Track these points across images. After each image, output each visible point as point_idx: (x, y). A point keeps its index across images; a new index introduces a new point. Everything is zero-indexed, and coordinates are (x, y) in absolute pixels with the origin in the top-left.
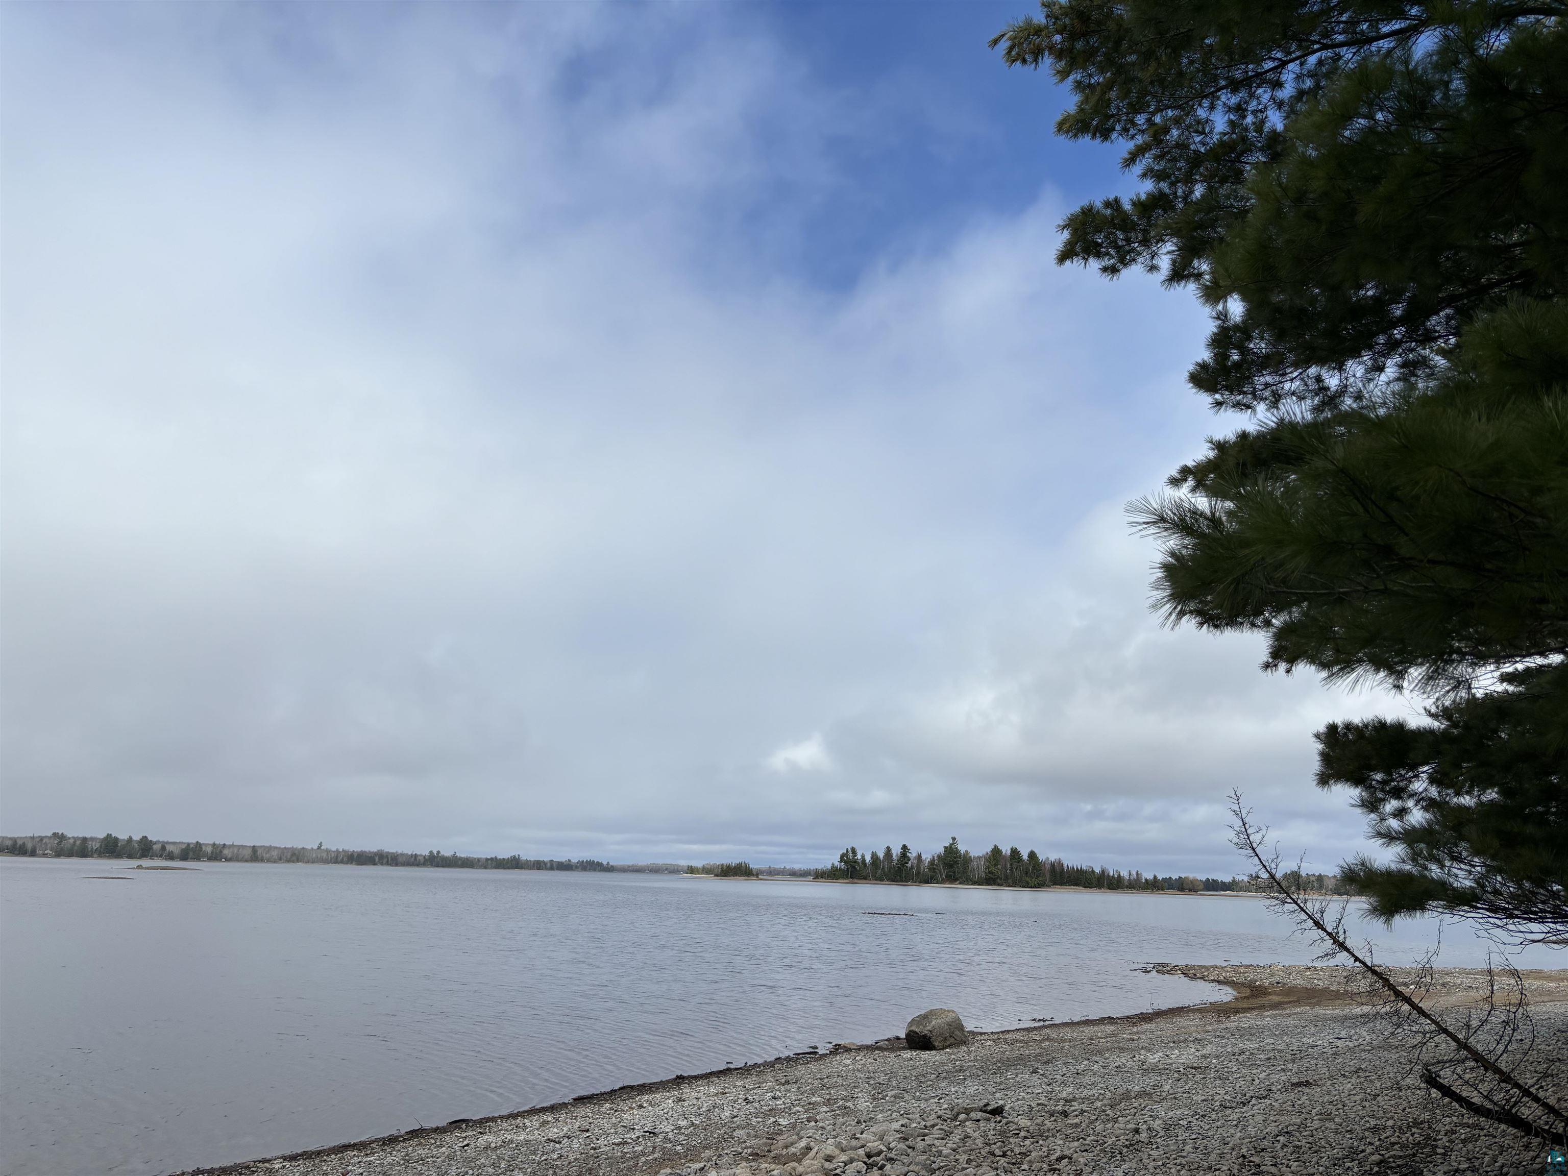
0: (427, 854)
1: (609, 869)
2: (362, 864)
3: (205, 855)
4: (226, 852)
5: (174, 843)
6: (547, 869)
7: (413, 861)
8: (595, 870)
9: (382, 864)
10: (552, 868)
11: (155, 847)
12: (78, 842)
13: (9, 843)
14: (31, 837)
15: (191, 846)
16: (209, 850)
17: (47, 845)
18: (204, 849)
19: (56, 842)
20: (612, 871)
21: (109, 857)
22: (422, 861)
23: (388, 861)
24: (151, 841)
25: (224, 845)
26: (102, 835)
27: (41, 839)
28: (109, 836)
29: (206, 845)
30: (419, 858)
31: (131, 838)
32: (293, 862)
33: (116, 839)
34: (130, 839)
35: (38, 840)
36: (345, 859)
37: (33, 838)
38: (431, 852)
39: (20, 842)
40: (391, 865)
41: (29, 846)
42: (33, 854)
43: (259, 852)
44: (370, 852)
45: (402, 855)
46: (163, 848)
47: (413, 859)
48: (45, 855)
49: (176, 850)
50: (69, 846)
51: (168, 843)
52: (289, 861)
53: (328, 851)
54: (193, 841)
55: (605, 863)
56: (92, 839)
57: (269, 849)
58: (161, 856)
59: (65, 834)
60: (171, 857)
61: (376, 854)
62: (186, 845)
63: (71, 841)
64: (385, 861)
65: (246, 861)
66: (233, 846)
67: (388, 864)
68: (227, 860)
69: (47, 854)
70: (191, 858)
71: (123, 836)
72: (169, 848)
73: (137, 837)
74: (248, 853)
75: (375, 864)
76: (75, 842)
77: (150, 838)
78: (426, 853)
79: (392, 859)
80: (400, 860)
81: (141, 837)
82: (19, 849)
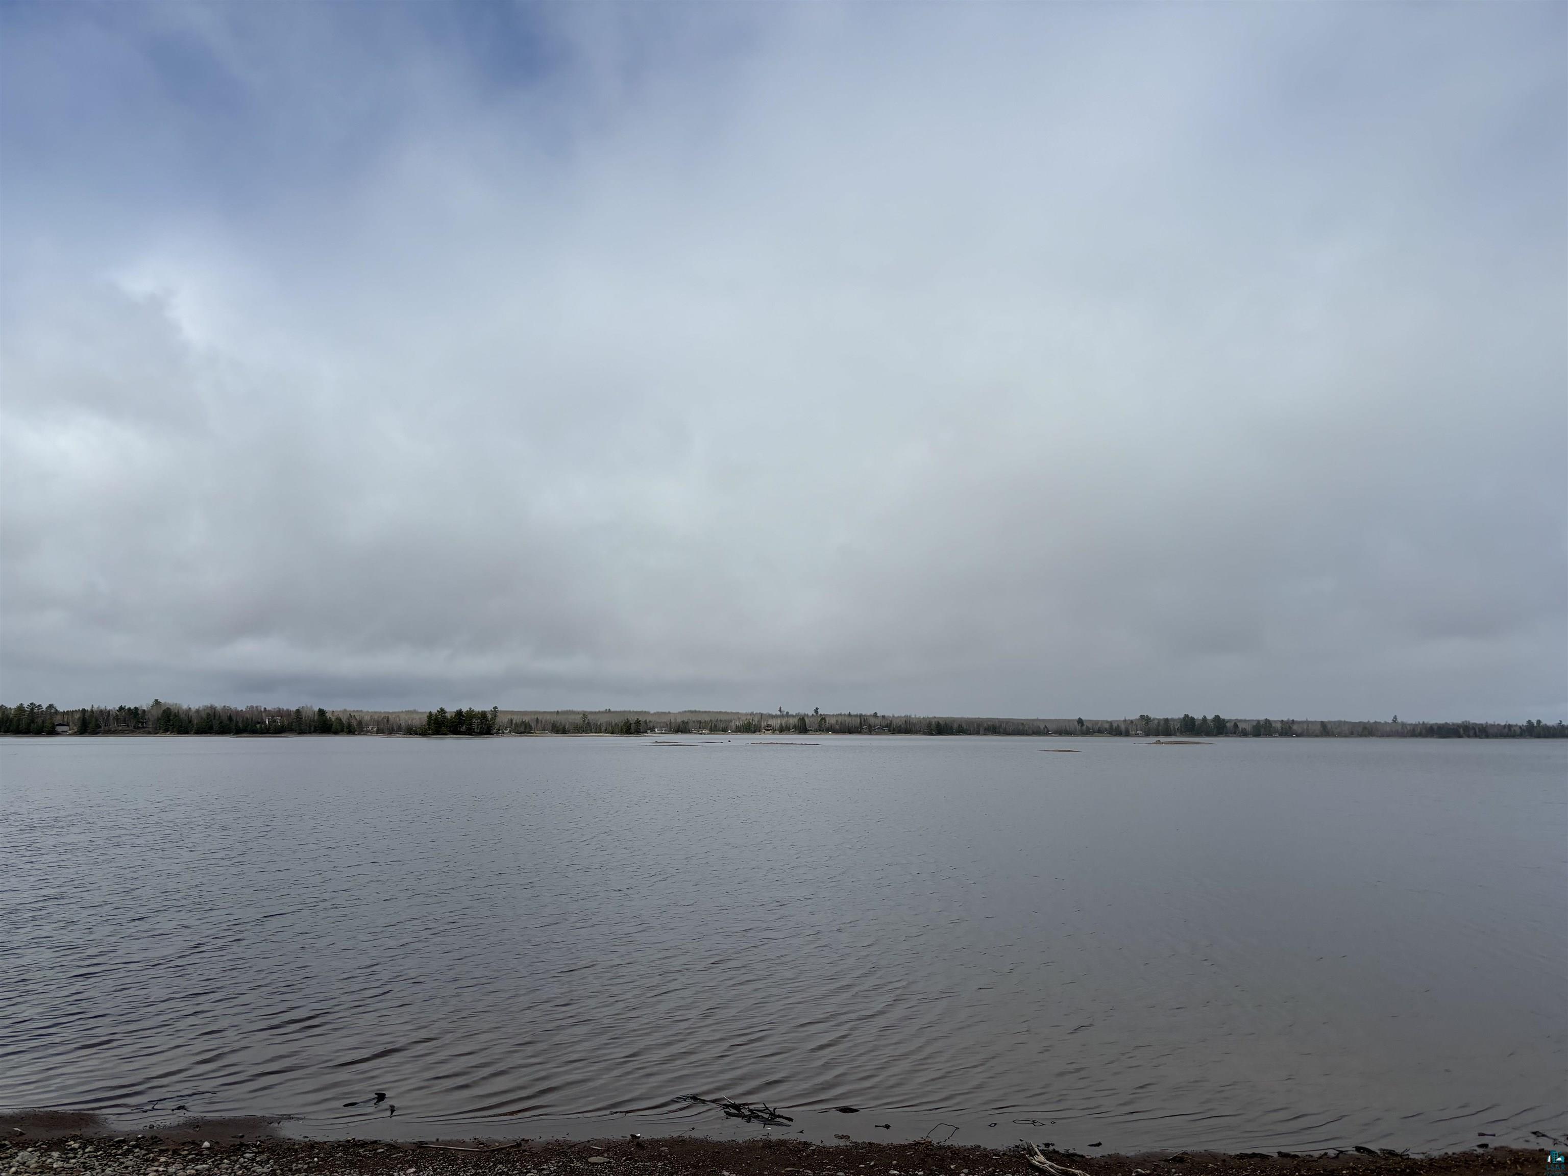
0: (1525, 724)
2: (1444, 737)
3: (1276, 731)
4: (1295, 727)
5: (1245, 721)
7: (1508, 732)
9: (1469, 736)
11: (1228, 724)
12: (1162, 723)
13: (1107, 726)
14: (1124, 721)
15: (1262, 723)
16: (1279, 726)
17: (1137, 726)
18: (1273, 726)
19: (1144, 723)
22: (1518, 731)
23: (1475, 733)
24: (1224, 720)
25: (1293, 720)
26: (1182, 716)
27: (1132, 722)
28: (1187, 716)
29: (1275, 722)
30: (1515, 728)
31: (1205, 717)
32: (1366, 736)
33: (1193, 719)
35: (1129, 722)
36: (1424, 731)
37: (1125, 721)
38: (1529, 722)
39: (1115, 725)
40: (1480, 737)
41: (1123, 727)
42: (1127, 734)
44: (1453, 724)
45: (1493, 726)
46: (1236, 725)
47: (1506, 730)
48: (1137, 735)
50: (1155, 726)
52: (1361, 735)
53: (1403, 725)
54: (1262, 718)
56: (1173, 720)
57: (1340, 723)
58: (1235, 733)
59: (1150, 716)
60: (1244, 734)
61: (1459, 726)
62: (1256, 722)
63: (1156, 722)
64: (1472, 733)
65: (1317, 736)
67: (1476, 736)
68: (1298, 735)
69: (1138, 734)
70: (1263, 735)
71: (1197, 715)
72: (1241, 726)
73: (1210, 717)
74: (1318, 728)
75: (1460, 736)
76: (1159, 723)
77: (1222, 717)
78: (1523, 722)
79: (1480, 730)
81: (1213, 716)
82: (1115, 730)
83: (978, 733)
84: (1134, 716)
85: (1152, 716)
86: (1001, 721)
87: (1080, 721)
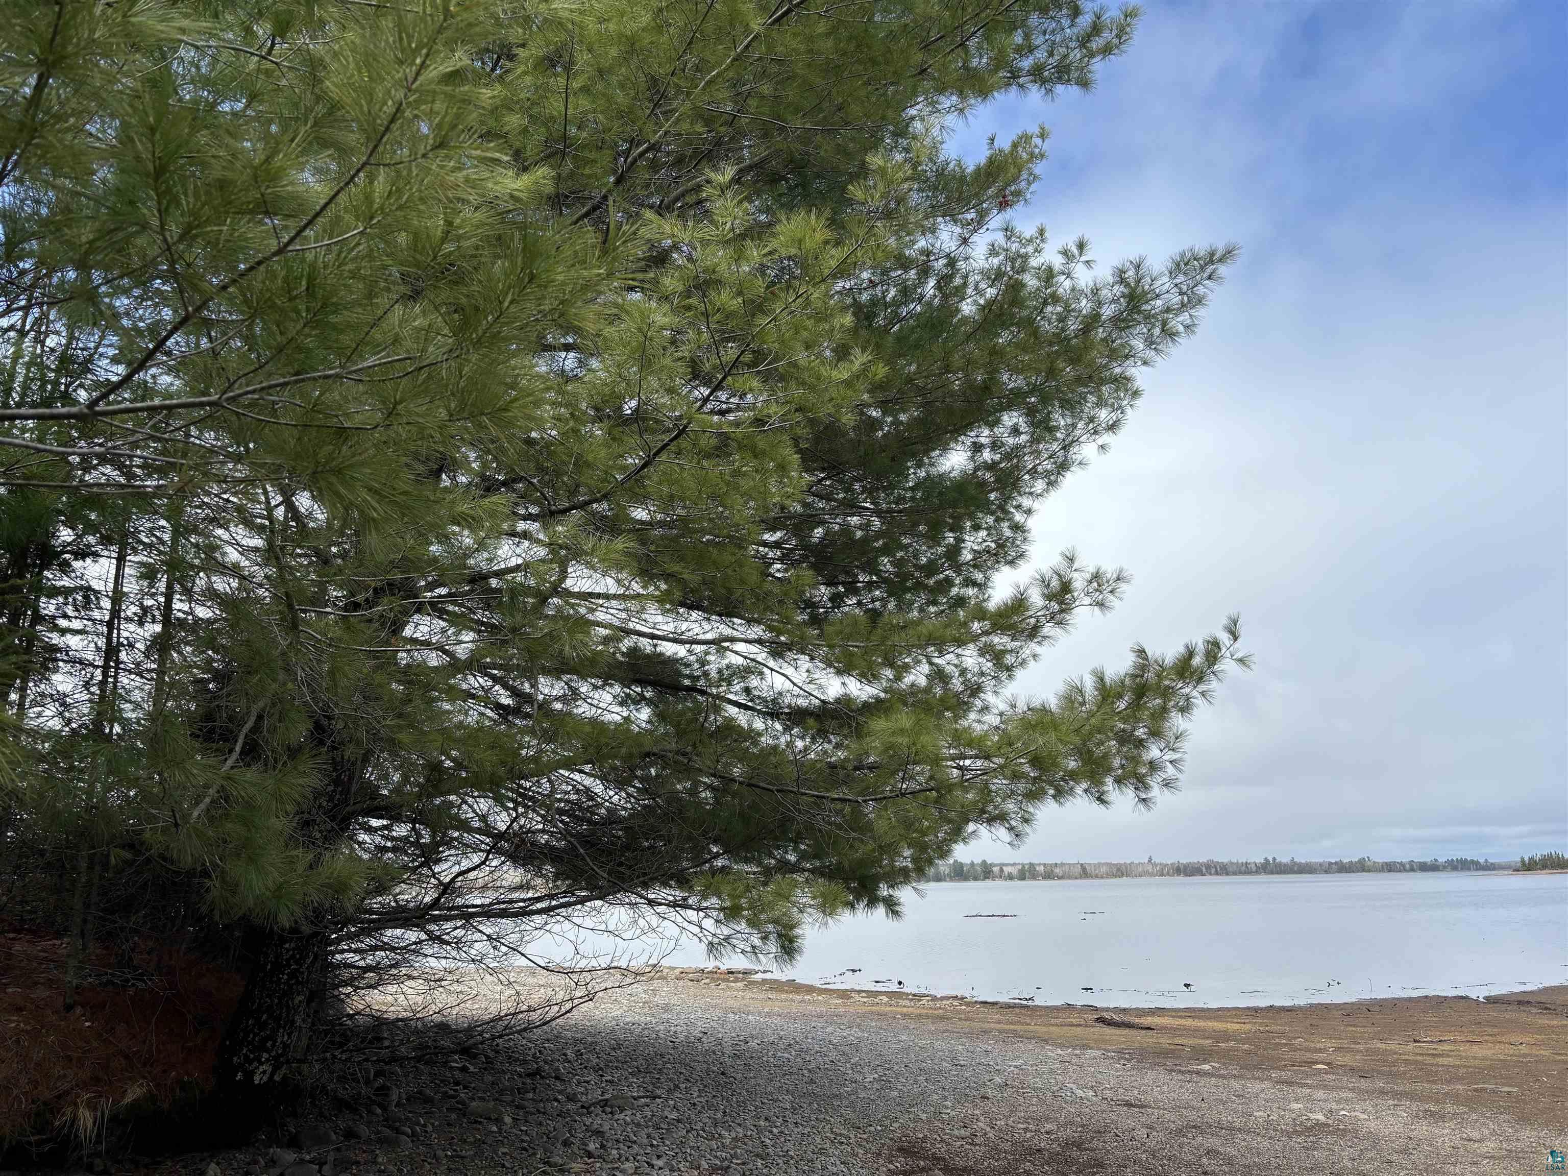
1: (1489, 867)
6: (1406, 870)
8: (1469, 869)
10: (1412, 870)
20: (1494, 869)
21: (959, 881)
34: (972, 864)
43: (1088, 869)
49: (1013, 870)
51: (1007, 865)
55: (1482, 861)
66: (1063, 864)
80: (1230, 869)
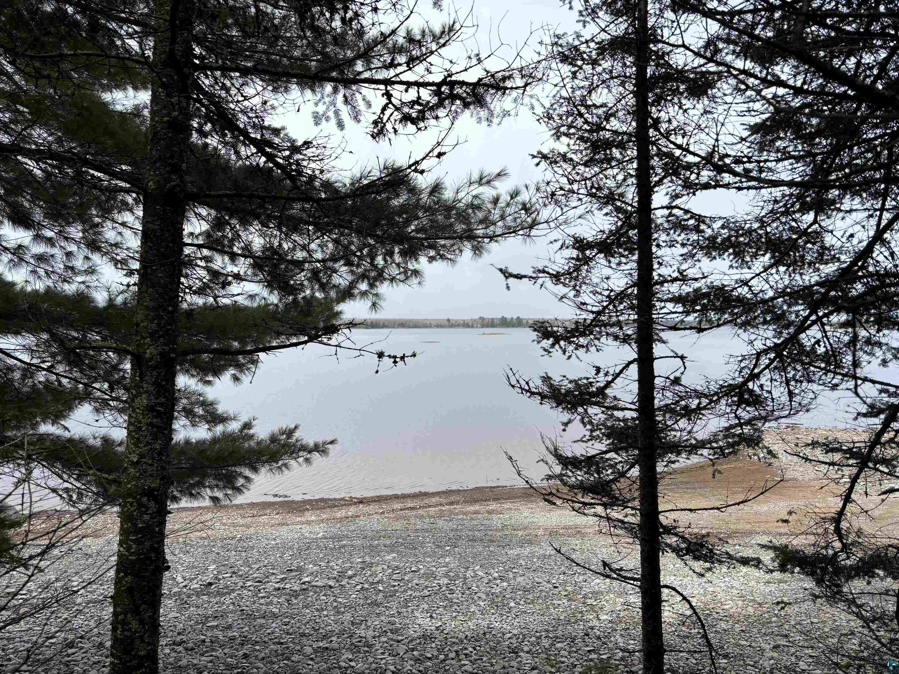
12: (490, 320)
14: (471, 319)
17: (477, 322)
19: (481, 321)
26: (501, 317)
27: (475, 320)
28: (503, 317)
31: (512, 317)
33: (506, 318)
35: (473, 320)
41: (470, 323)
42: (472, 327)
48: (477, 327)
50: (486, 322)
56: (496, 319)
63: (487, 320)
71: (508, 316)
73: (515, 317)
82: (466, 325)
83: (394, 327)
84: (476, 317)
85: (485, 317)
86: (407, 321)
87: (448, 320)
